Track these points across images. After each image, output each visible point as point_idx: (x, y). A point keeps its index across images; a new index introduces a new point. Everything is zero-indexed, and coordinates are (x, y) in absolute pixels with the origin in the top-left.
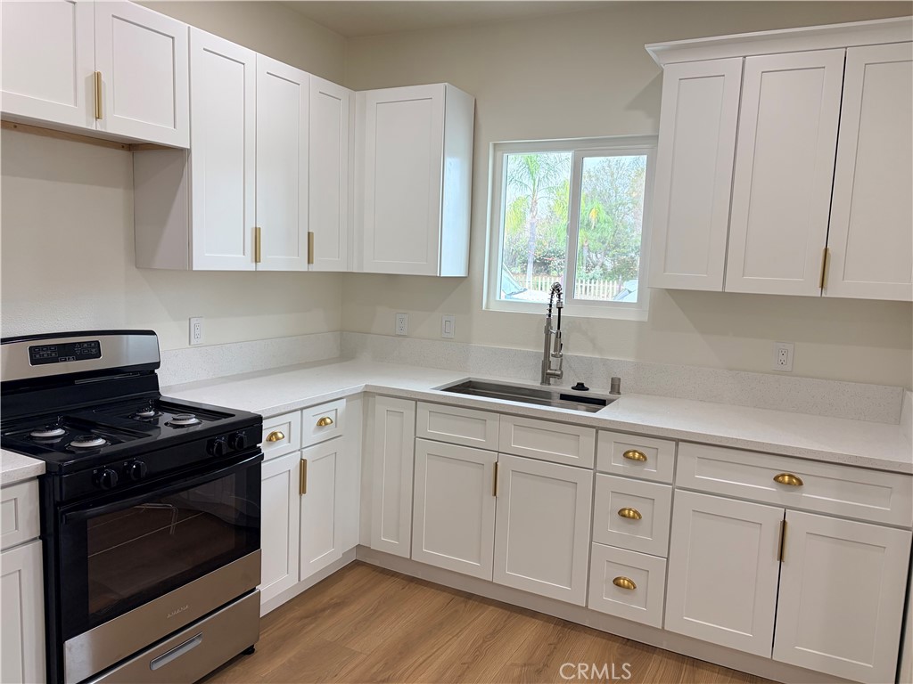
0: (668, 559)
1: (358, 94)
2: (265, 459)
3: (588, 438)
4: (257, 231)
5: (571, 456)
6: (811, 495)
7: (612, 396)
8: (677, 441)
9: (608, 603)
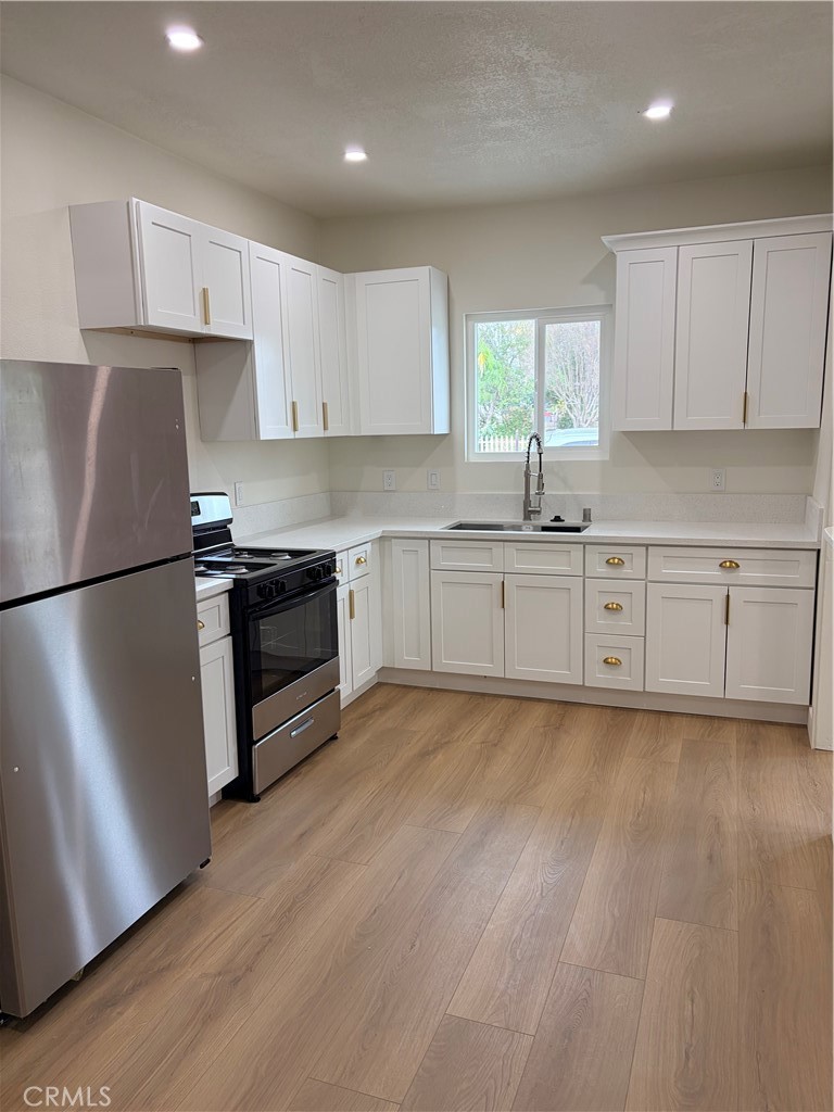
0: (645, 637)
1: (346, 276)
2: (340, 583)
3: (577, 551)
4: (294, 404)
5: (564, 569)
6: (747, 573)
7: (585, 524)
8: (647, 546)
9: (600, 678)
